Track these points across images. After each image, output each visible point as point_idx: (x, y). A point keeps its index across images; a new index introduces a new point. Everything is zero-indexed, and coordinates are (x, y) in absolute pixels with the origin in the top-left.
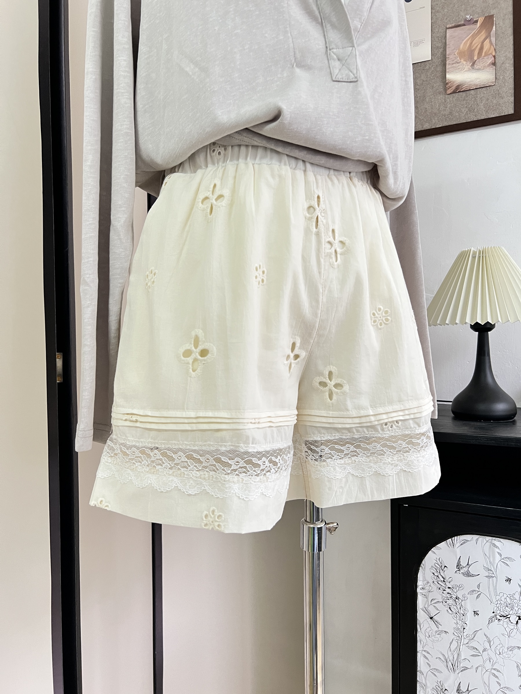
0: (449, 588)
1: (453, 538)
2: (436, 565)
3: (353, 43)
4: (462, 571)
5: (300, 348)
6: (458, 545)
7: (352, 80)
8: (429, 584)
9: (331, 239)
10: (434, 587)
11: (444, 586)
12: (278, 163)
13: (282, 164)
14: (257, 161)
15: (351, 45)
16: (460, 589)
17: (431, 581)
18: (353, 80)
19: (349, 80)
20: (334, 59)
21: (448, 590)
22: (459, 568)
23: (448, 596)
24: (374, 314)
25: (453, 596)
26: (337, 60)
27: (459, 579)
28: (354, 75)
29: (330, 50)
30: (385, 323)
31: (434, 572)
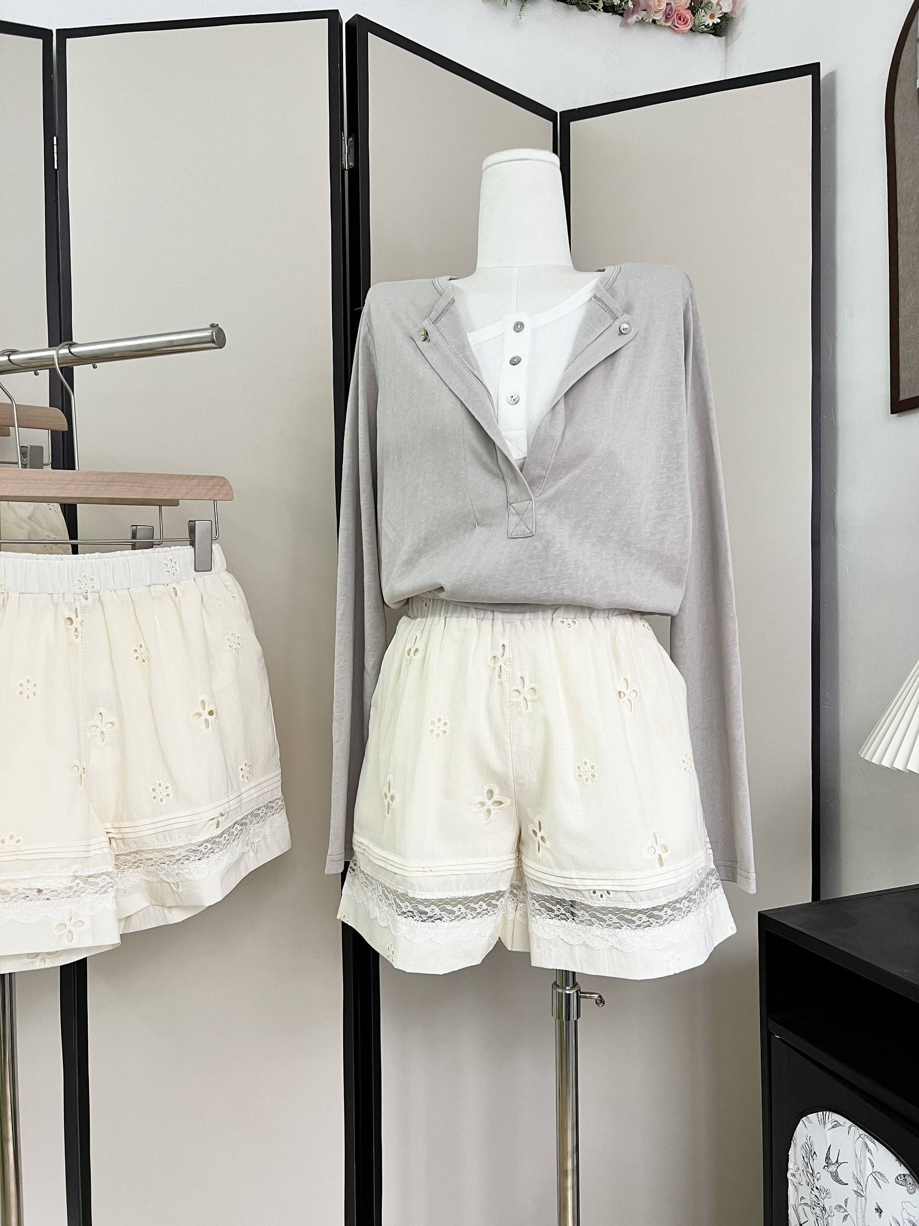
0: (817, 1188)
1: (825, 1112)
2: (806, 1145)
3: (530, 495)
4: (830, 1169)
5: (500, 794)
6: (829, 1126)
7: (527, 536)
8: (799, 1173)
9: (520, 688)
10: (804, 1182)
11: (813, 1182)
12: (466, 616)
13: (470, 615)
14: (448, 615)
15: (528, 498)
16: (827, 1196)
17: (801, 1169)
18: (529, 535)
19: (524, 536)
20: (513, 514)
21: (816, 1192)
22: (827, 1163)
23: (815, 1199)
24: (579, 768)
25: (820, 1202)
26: (516, 515)
27: (826, 1180)
28: (529, 530)
29: (511, 505)
30: (591, 779)
31: (805, 1156)
